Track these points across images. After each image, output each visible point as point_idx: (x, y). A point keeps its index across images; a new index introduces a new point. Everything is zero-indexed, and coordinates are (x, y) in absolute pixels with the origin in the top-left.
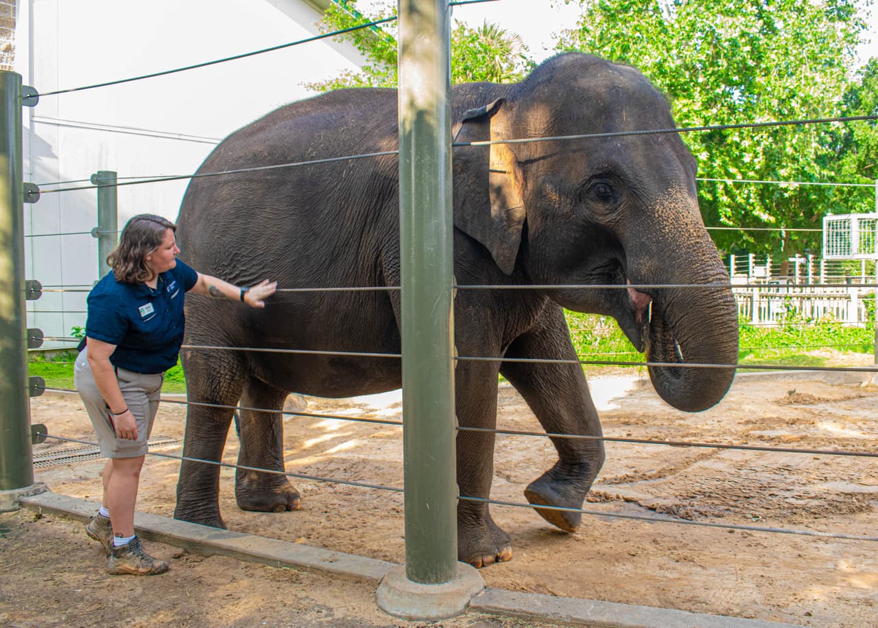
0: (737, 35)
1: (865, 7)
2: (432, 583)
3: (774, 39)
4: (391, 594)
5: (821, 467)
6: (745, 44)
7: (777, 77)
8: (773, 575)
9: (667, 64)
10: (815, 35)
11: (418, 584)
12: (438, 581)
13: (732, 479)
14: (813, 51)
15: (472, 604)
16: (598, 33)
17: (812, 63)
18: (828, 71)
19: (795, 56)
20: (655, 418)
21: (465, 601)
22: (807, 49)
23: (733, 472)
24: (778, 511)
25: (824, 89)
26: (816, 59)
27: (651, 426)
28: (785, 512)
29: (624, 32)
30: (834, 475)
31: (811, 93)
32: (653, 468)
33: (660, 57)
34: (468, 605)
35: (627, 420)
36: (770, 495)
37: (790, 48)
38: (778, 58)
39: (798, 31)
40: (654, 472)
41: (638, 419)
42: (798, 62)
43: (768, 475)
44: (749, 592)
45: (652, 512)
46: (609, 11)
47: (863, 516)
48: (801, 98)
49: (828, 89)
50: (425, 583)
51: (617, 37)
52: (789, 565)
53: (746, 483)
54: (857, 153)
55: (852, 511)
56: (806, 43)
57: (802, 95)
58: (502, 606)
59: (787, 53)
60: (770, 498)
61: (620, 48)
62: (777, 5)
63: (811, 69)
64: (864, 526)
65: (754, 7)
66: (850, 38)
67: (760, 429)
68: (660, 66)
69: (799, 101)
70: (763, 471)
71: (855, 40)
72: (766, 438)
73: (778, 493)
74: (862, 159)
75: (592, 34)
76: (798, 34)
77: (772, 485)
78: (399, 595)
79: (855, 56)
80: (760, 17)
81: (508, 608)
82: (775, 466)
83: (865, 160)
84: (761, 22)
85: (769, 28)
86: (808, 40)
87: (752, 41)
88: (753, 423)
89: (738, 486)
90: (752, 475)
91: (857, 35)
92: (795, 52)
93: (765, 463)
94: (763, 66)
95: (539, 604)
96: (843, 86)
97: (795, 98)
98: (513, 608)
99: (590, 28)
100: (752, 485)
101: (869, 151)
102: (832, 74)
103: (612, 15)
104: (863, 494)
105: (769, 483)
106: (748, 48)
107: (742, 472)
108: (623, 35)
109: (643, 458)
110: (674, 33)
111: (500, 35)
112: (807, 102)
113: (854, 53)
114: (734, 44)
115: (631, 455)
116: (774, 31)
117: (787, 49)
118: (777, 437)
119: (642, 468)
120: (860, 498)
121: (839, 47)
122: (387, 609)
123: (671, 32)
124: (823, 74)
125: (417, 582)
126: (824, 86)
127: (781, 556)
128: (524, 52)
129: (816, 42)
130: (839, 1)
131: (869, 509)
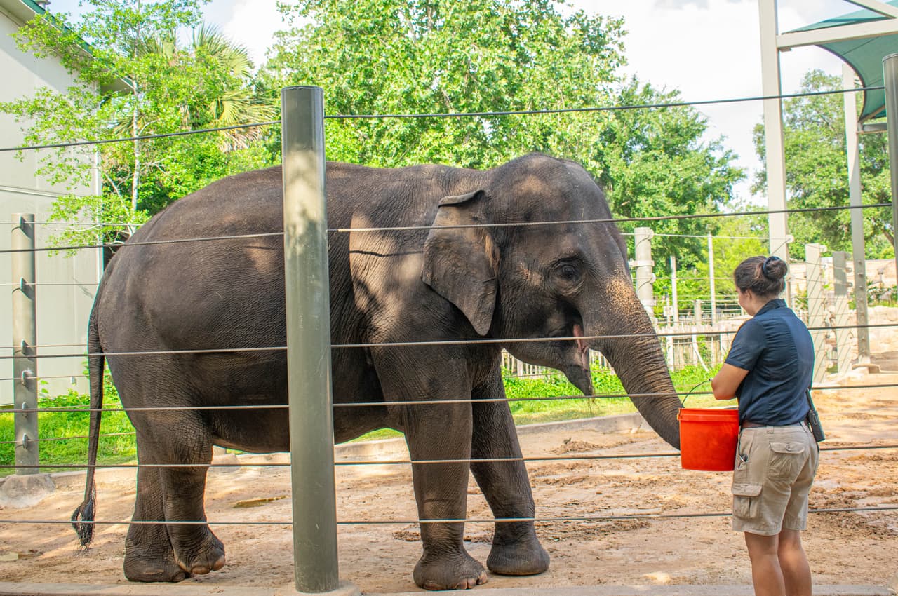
0: (495, 68)
1: (616, 38)
5: (604, 499)
6: (501, 78)
8: (579, 572)
9: (415, 94)
10: (570, 71)
12: (327, 590)
14: (568, 87)
17: (567, 99)
19: (550, 91)
22: (561, 85)
24: (574, 532)
25: (581, 128)
26: (572, 96)
28: (580, 533)
29: (368, 56)
30: (615, 504)
31: (568, 131)
33: (408, 86)
36: (565, 522)
37: (545, 83)
38: (533, 92)
39: (553, 65)
42: (553, 98)
43: (560, 509)
44: (564, 583)
45: (469, 543)
46: (351, 31)
47: (644, 530)
48: (558, 136)
49: (584, 127)
51: (360, 61)
52: (591, 565)
54: (614, 190)
55: (635, 528)
56: (561, 78)
57: (559, 133)
59: (542, 88)
60: (565, 525)
61: (363, 74)
62: (530, 35)
63: (567, 106)
64: (645, 535)
65: (508, 37)
66: (605, 76)
67: (543, 475)
68: (408, 95)
69: (556, 139)
70: (555, 506)
71: (609, 77)
72: (551, 481)
74: (619, 197)
75: (332, 56)
76: (553, 69)
77: (565, 515)
79: (610, 94)
80: (512, 47)
82: (564, 502)
83: (622, 198)
84: (514, 53)
85: (523, 58)
86: (563, 75)
87: (507, 72)
90: (546, 510)
91: (611, 73)
92: (550, 87)
93: (555, 500)
94: (517, 99)
96: (600, 127)
97: (552, 136)
99: (331, 49)
101: (625, 189)
103: (354, 36)
104: (642, 515)
105: (562, 514)
106: (504, 82)
108: (365, 59)
110: (422, 60)
111: (221, 50)
112: (563, 139)
113: (609, 91)
114: (490, 78)
117: (542, 84)
118: (562, 480)
120: (640, 518)
121: (594, 84)
123: (418, 58)
126: (580, 124)
127: (583, 560)
128: (248, 69)
129: (571, 78)
130: (591, 31)
131: (648, 525)
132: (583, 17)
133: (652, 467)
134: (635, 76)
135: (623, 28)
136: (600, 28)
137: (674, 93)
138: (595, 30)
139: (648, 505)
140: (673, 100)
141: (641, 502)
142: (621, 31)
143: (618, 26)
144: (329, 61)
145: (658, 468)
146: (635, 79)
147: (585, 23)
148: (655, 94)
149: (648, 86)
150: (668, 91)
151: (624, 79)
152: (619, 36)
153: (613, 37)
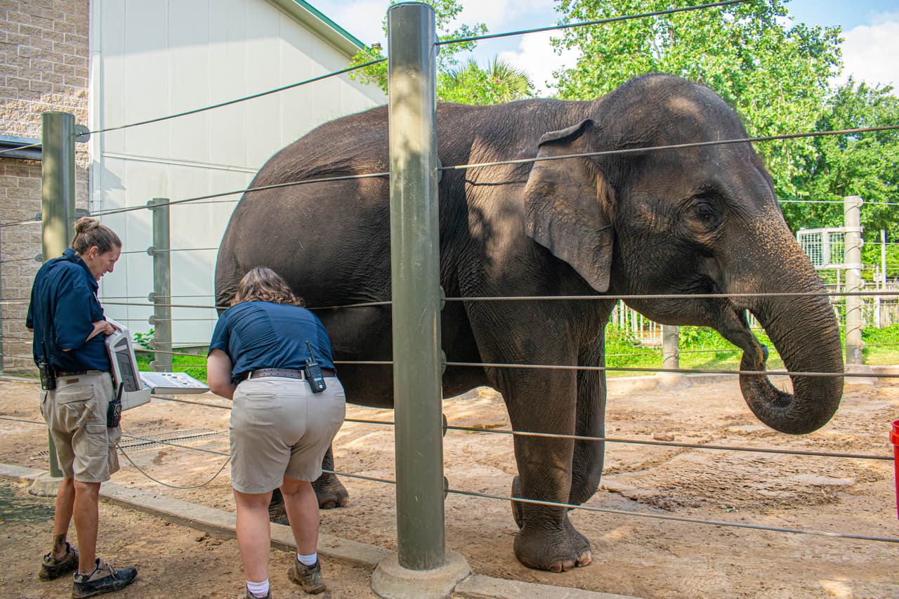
0: (721, 72)
1: (833, 45)
2: (421, 569)
3: (752, 74)
4: (383, 579)
5: (793, 460)
6: (727, 80)
7: (756, 108)
8: (742, 564)
10: (789, 70)
11: (408, 570)
12: (426, 568)
13: (709, 471)
14: (788, 84)
15: (457, 590)
16: (597, 72)
17: (787, 94)
18: (802, 101)
19: (772, 88)
20: (643, 414)
21: (451, 587)
22: (782, 82)
23: (711, 465)
24: (752, 501)
25: (799, 118)
26: (791, 91)
27: (639, 421)
28: (757, 503)
29: (619, 71)
30: (805, 468)
31: (787, 121)
32: (638, 460)
34: (453, 591)
35: (617, 416)
36: (745, 486)
37: (767, 81)
38: (757, 90)
39: (774, 66)
40: (638, 465)
41: (627, 415)
42: (774, 94)
43: (743, 468)
44: (719, 580)
45: (634, 502)
46: (605, 53)
47: (831, 507)
48: (778, 125)
49: (802, 117)
50: (415, 569)
51: (613, 76)
52: (758, 554)
53: (722, 475)
54: (830, 173)
55: (821, 503)
56: (782, 77)
57: (779, 123)
58: (484, 592)
59: (764, 86)
60: (744, 489)
62: (755, 44)
63: (786, 100)
64: (830, 517)
65: (735, 47)
66: (821, 72)
67: (738, 424)
69: (777, 129)
70: (739, 464)
71: (825, 74)
72: (743, 433)
73: (752, 485)
74: (834, 179)
75: (591, 75)
76: (774, 69)
77: (746, 477)
78: (390, 581)
79: (826, 88)
80: (739, 55)
81: (489, 594)
82: (750, 459)
83: (837, 180)
84: (741, 59)
85: (748, 65)
86: (783, 74)
87: (733, 77)
88: (733, 418)
89: (715, 478)
90: (728, 468)
91: (827, 69)
92: (771, 85)
94: (743, 97)
95: (518, 590)
96: (816, 115)
97: (773, 126)
98: (494, 594)
99: (590, 70)
100: (728, 477)
101: (840, 172)
102: (805, 103)
103: (607, 57)
104: (831, 486)
105: (744, 475)
106: (730, 83)
107: (719, 465)
108: (618, 73)
109: (629, 451)
111: (508, 75)
112: (783, 129)
113: (825, 85)
114: (717, 79)
115: (618, 449)
116: (752, 68)
117: (764, 82)
118: (754, 432)
119: (627, 461)
120: (829, 490)
121: (811, 79)
122: (380, 593)
124: (797, 104)
125: (407, 568)
126: (798, 115)
127: (751, 545)
128: (530, 90)
129: (790, 76)
130: (811, 40)
131: (837, 500)
132: (804, 29)
133: (850, 424)
134: (851, 76)
135: (839, 36)
136: (819, 38)
137: (887, 89)
138: (813, 39)
139: (839, 473)
140: (886, 95)
141: (832, 468)
142: (838, 38)
143: (835, 34)
144: (588, 79)
145: (857, 425)
146: (850, 80)
147: (805, 34)
148: (869, 92)
149: (863, 84)
150: (881, 88)
151: (839, 73)
152: (836, 44)
153: (830, 44)
